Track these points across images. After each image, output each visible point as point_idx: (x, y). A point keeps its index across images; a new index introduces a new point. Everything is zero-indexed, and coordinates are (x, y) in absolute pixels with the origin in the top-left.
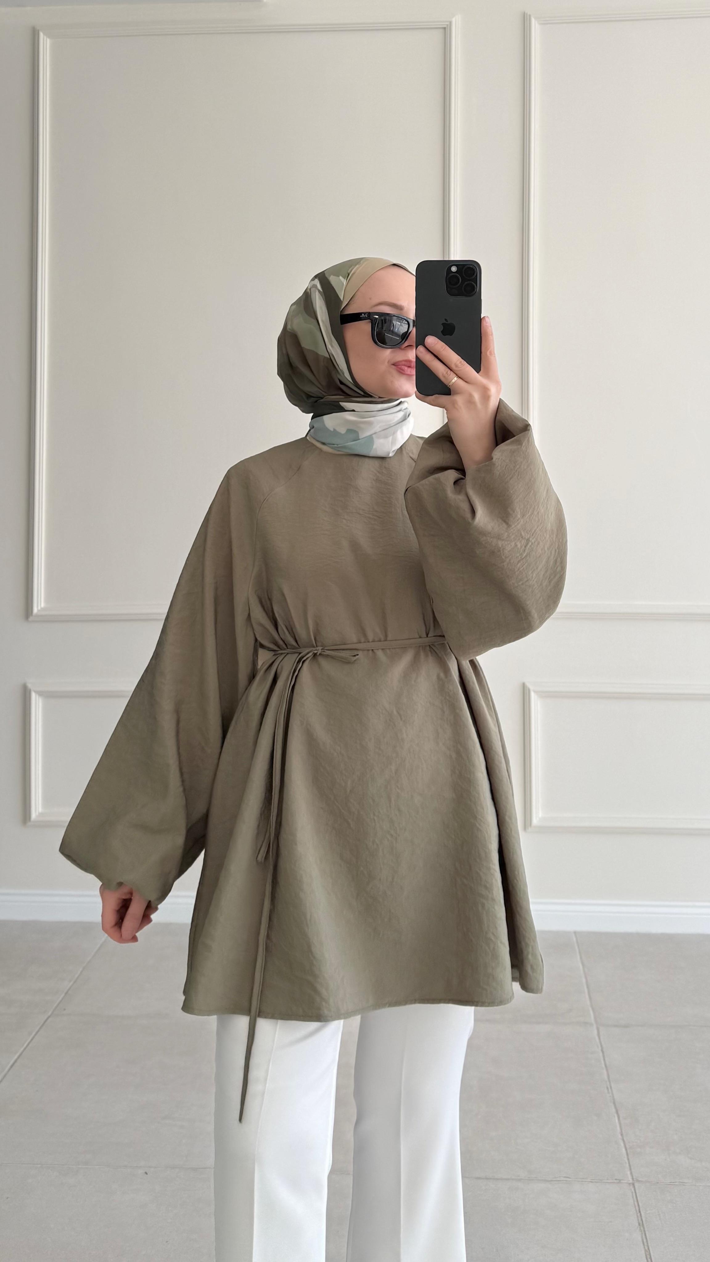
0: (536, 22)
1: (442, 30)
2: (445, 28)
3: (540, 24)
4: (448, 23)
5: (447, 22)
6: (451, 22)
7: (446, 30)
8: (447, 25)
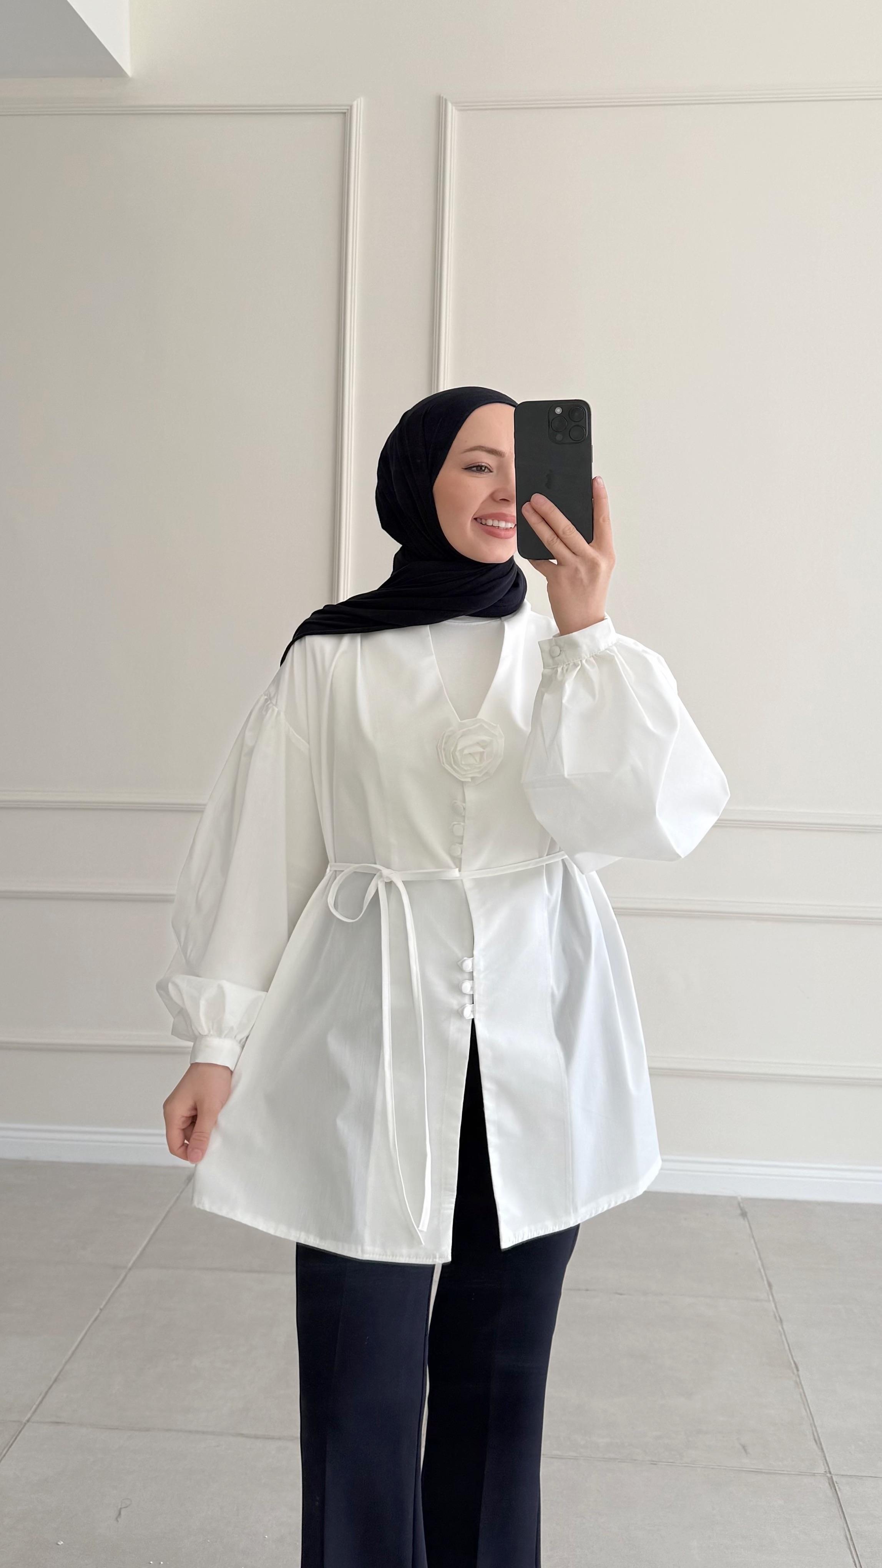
0: (454, 108)
1: (342, 116)
2: (345, 113)
3: (458, 110)
4: (349, 108)
5: (348, 106)
6: (351, 106)
7: (346, 116)
8: (348, 109)
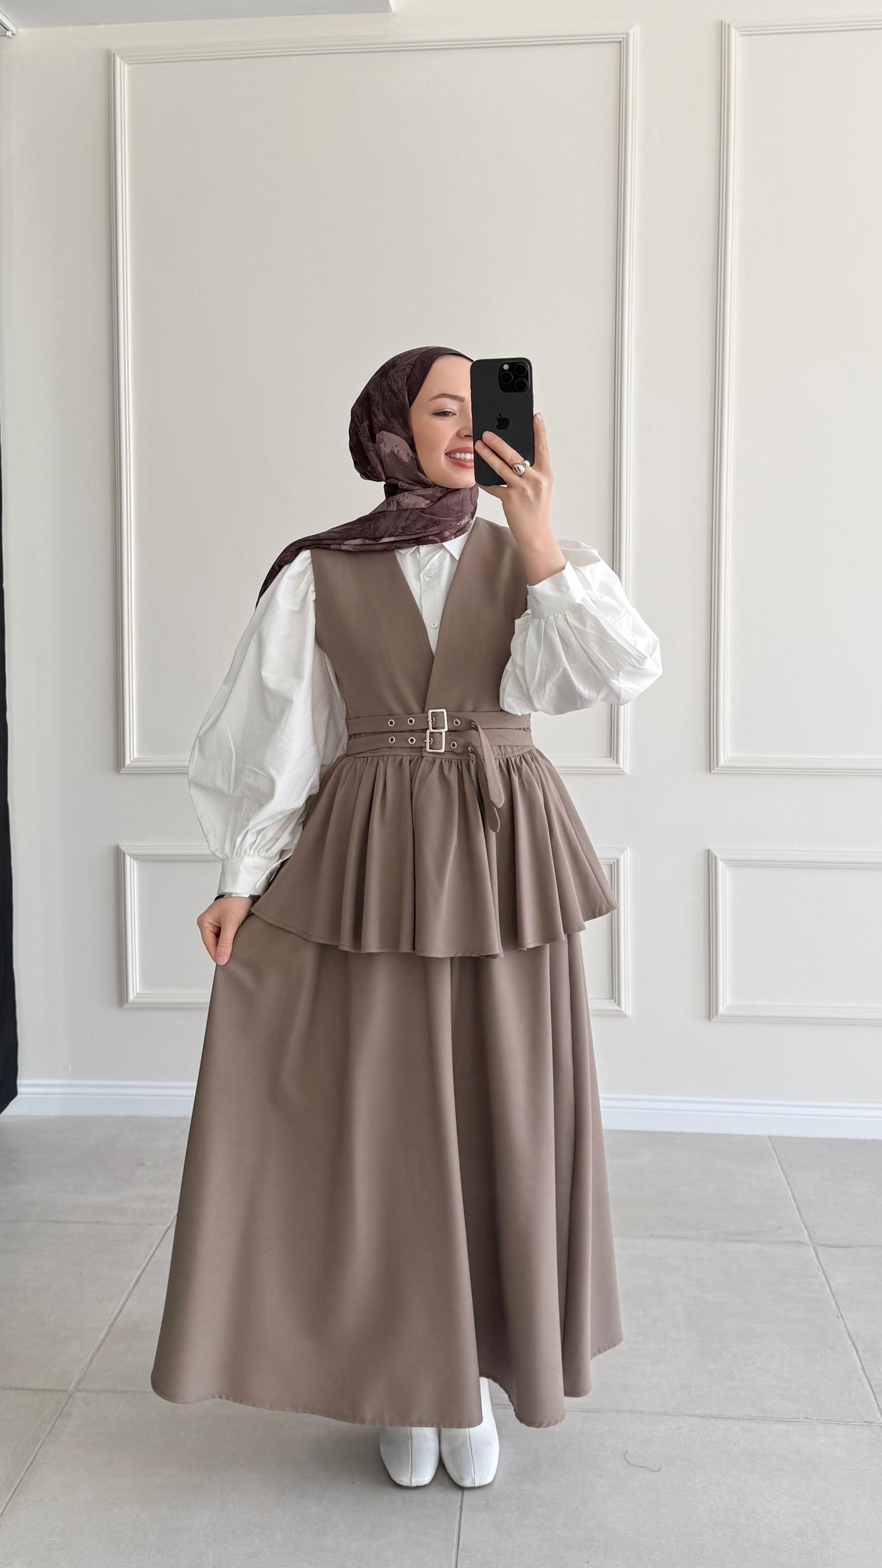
0: (737, 33)
1: (616, 44)
2: (620, 42)
3: (741, 35)
4: (625, 36)
5: (623, 34)
6: (627, 35)
7: (621, 45)
8: (624, 38)
